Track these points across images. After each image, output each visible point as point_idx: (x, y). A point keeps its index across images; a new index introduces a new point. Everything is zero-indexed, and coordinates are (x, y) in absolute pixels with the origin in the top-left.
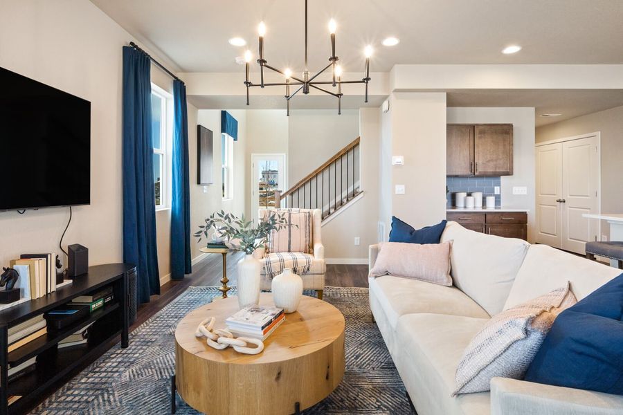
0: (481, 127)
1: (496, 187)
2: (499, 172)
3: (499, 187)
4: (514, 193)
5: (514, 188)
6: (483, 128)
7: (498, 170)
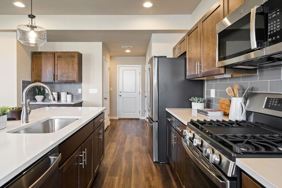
0: (58, 54)
1: (79, 89)
2: (70, 80)
3: (81, 89)
4: (90, 93)
5: (90, 90)
6: (60, 54)
7: (69, 79)
